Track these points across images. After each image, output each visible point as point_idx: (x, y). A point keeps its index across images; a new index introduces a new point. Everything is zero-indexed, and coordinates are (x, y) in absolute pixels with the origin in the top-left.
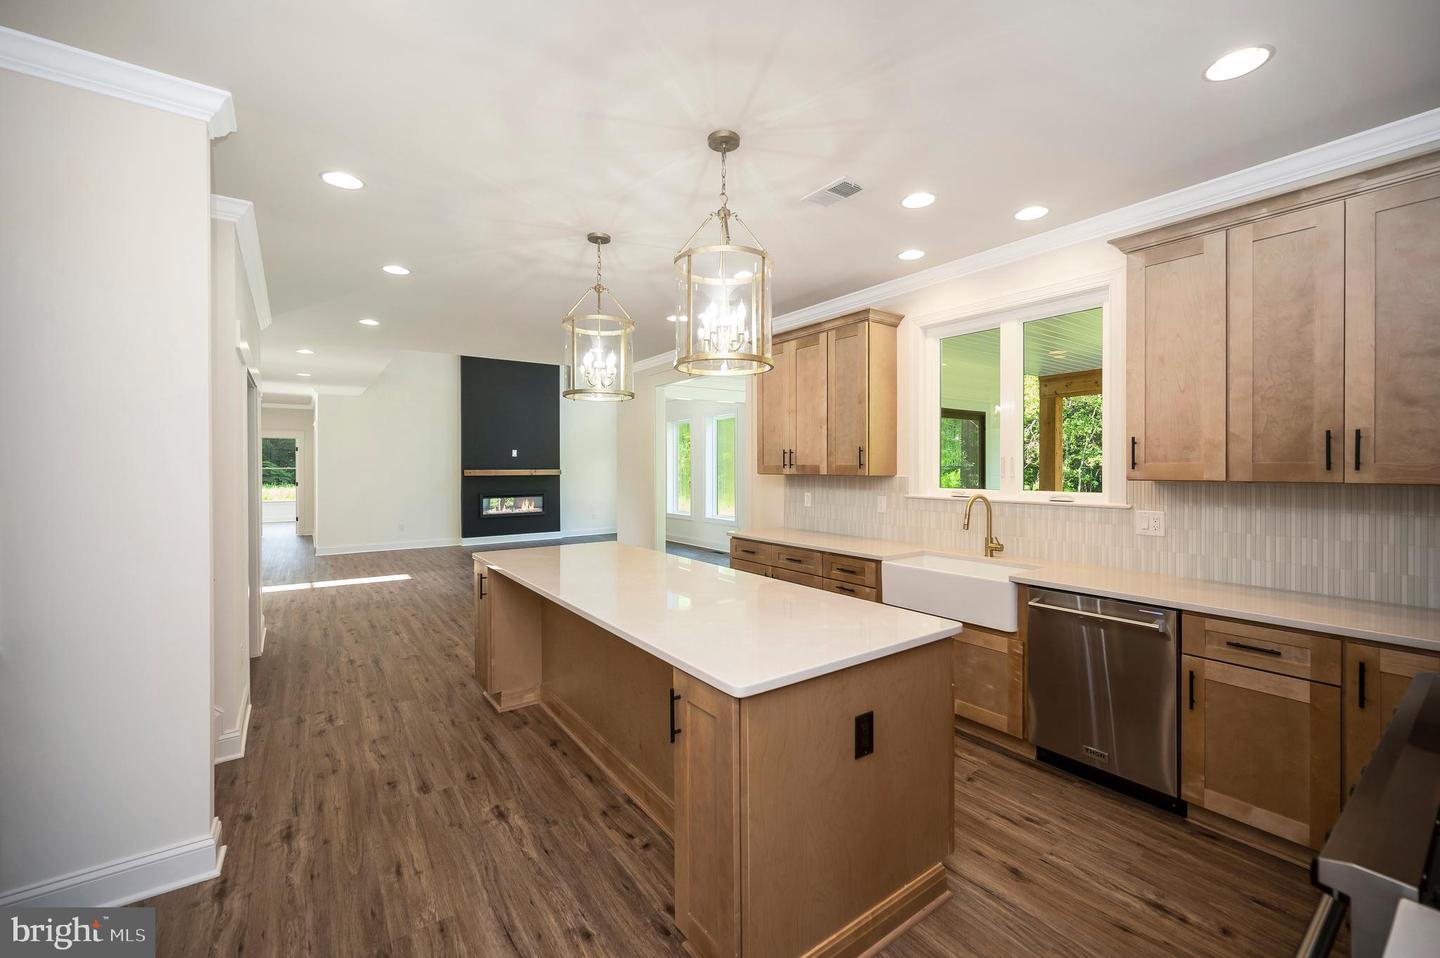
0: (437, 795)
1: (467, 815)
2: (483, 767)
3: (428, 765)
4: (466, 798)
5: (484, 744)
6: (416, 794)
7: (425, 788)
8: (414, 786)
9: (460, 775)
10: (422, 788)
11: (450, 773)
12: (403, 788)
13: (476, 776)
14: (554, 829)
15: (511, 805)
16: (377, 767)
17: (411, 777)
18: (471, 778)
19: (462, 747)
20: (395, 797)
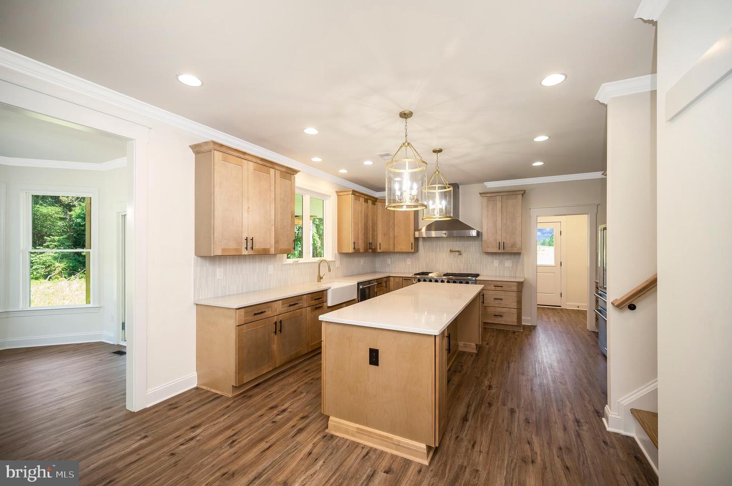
0: (508, 405)
1: (501, 393)
2: (481, 405)
3: (505, 422)
4: (498, 398)
5: (470, 419)
6: (517, 410)
7: (512, 411)
8: (517, 414)
9: (494, 409)
10: (514, 412)
11: (497, 412)
12: (522, 418)
13: (487, 404)
14: (478, 376)
15: (484, 388)
16: (534, 436)
17: (516, 420)
18: (490, 405)
19: (482, 422)
20: (527, 415)
